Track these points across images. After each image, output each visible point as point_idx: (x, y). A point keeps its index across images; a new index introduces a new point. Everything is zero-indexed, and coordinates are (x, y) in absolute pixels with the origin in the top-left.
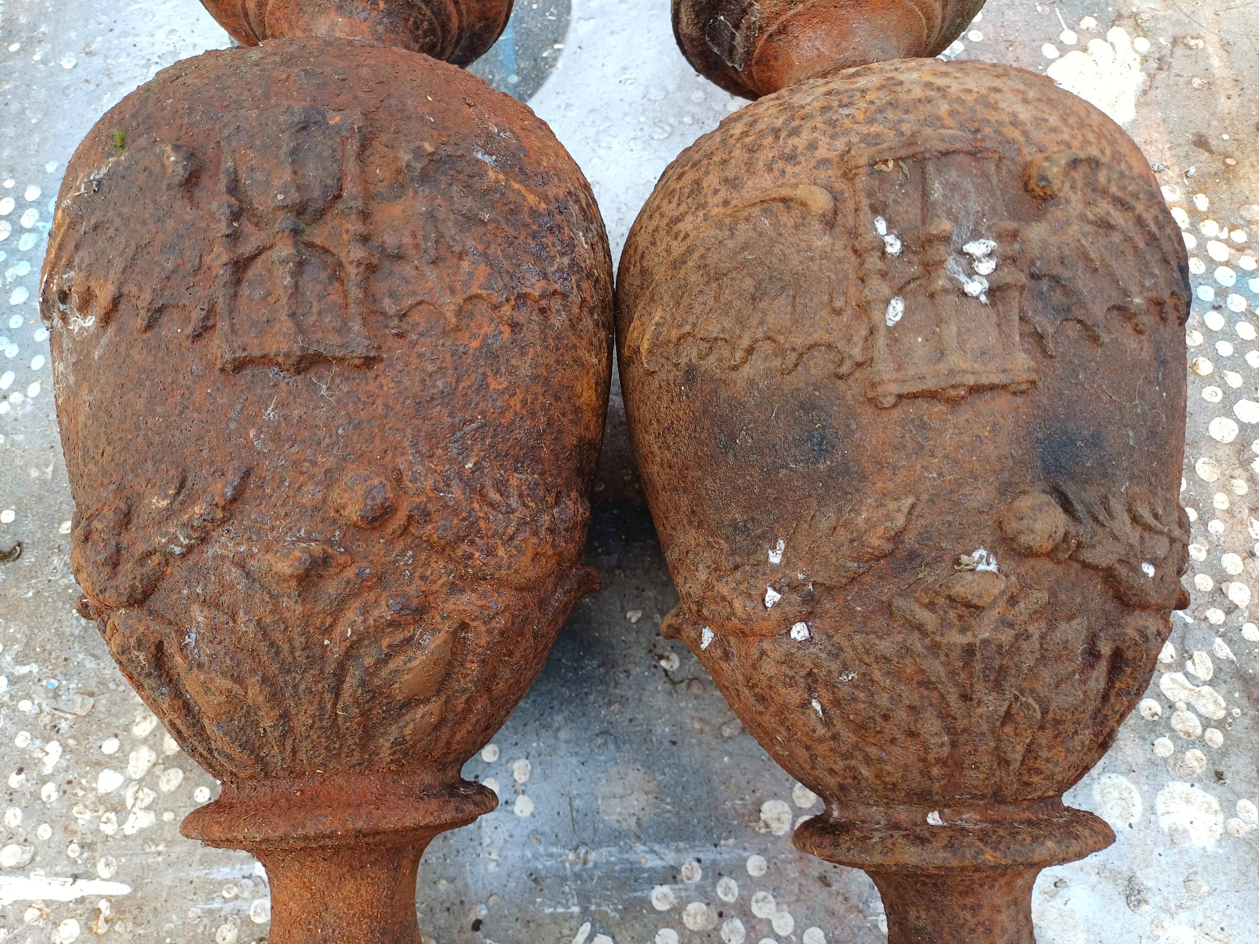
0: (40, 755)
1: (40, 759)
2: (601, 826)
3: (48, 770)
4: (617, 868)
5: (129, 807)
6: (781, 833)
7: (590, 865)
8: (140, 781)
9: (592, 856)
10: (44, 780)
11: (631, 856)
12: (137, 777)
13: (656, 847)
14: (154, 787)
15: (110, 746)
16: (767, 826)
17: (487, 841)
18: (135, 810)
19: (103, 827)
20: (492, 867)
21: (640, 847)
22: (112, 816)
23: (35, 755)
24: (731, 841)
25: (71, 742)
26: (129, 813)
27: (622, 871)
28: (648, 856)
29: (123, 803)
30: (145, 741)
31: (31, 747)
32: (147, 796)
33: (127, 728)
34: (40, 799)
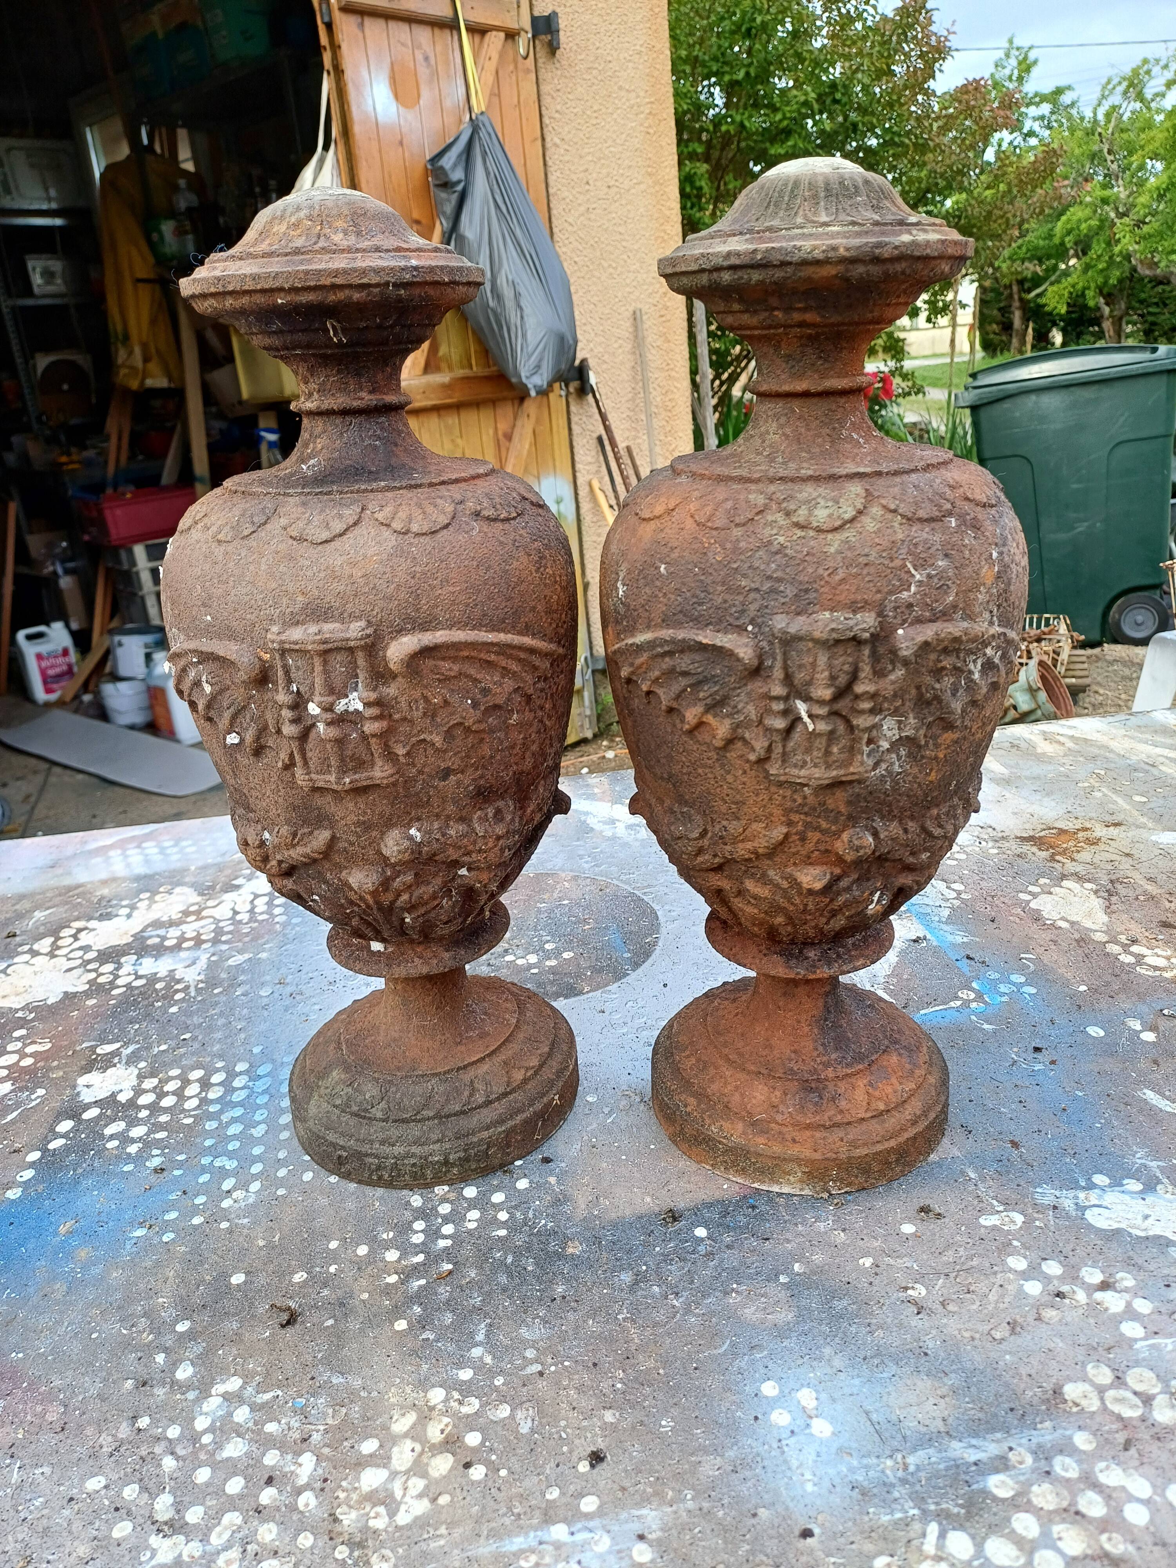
0: (293, 1468)
1: (292, 1472)
2: (908, 1433)
3: (302, 1480)
4: (942, 1466)
5: (399, 1498)
6: (1094, 1409)
7: (912, 1468)
8: (407, 1472)
9: (911, 1460)
10: (299, 1491)
11: (951, 1454)
12: (403, 1469)
13: (974, 1442)
14: (424, 1475)
15: (369, 1446)
16: (1077, 1405)
17: (794, 1463)
18: (407, 1499)
19: (372, 1523)
20: (809, 1487)
21: (955, 1444)
22: (381, 1509)
23: (287, 1469)
24: (1048, 1424)
25: (326, 1450)
26: (400, 1503)
27: (947, 1469)
28: (971, 1450)
29: (391, 1495)
30: (406, 1435)
31: (282, 1463)
32: (417, 1484)
33: (386, 1428)
34: (297, 1509)
